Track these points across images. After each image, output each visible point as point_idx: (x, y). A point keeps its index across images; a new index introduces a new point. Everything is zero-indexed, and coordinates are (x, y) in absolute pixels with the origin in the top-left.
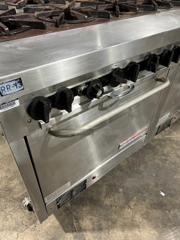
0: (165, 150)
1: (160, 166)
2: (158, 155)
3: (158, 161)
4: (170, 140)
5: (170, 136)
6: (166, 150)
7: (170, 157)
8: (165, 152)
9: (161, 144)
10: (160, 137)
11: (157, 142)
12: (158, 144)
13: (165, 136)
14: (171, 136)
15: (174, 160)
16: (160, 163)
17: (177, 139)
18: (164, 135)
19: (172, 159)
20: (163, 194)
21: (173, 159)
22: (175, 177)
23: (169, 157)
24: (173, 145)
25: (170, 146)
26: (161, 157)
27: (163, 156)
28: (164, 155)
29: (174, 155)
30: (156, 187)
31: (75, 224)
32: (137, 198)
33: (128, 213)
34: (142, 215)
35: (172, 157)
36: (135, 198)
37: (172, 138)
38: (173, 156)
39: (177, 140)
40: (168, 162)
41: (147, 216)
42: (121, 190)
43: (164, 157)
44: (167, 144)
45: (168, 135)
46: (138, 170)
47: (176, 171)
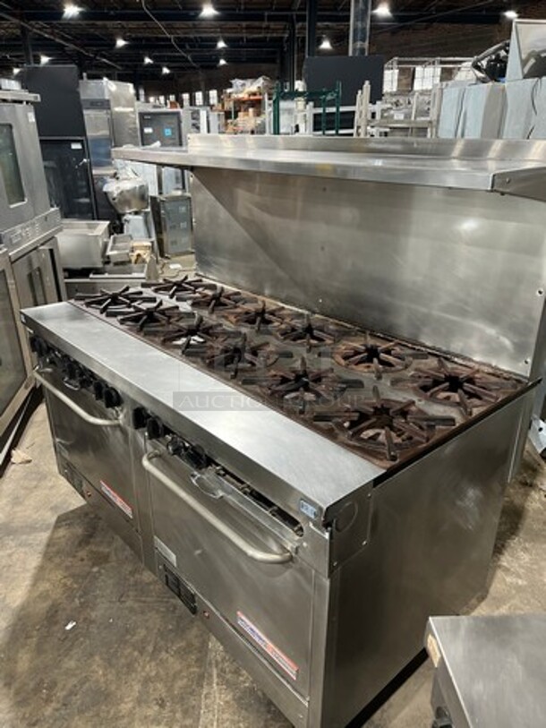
0: (172, 656)
1: (128, 637)
2: (159, 639)
3: (142, 635)
4: (201, 677)
5: (215, 680)
6: (171, 660)
7: (149, 662)
8: (164, 655)
9: (190, 652)
10: (214, 654)
11: (196, 643)
12: (190, 645)
13: (217, 666)
14: (218, 684)
15: (139, 669)
16: (135, 638)
17: (206, 698)
18: (220, 666)
19: (141, 664)
20: (69, 627)
21: (144, 667)
22: (97, 658)
23: (148, 659)
24: (185, 680)
25: (181, 671)
26: (153, 642)
27: (155, 647)
28: (156, 650)
29: (153, 673)
30: (85, 619)
31: (64, 523)
32: (75, 589)
33: (58, 575)
34: (48, 591)
35: (148, 666)
36: (75, 586)
37: (210, 684)
38: (151, 671)
39: (203, 696)
40: (136, 653)
41: (44, 596)
42: (95, 569)
43: (150, 648)
44: (189, 666)
45: (218, 676)
46: (128, 596)
47: (110, 664)
